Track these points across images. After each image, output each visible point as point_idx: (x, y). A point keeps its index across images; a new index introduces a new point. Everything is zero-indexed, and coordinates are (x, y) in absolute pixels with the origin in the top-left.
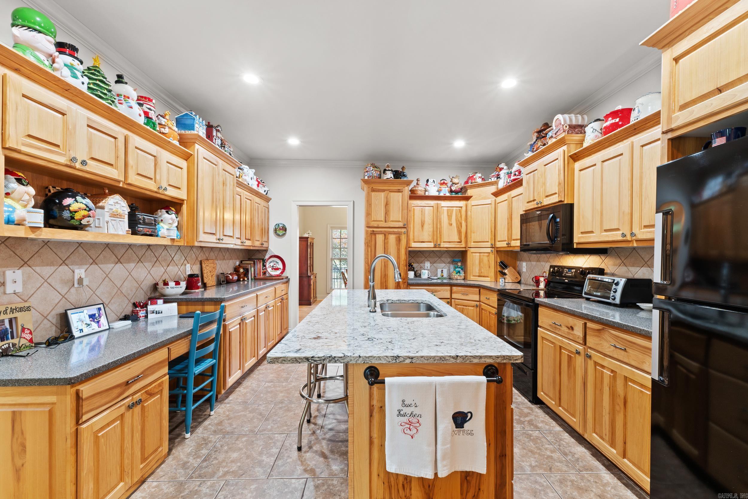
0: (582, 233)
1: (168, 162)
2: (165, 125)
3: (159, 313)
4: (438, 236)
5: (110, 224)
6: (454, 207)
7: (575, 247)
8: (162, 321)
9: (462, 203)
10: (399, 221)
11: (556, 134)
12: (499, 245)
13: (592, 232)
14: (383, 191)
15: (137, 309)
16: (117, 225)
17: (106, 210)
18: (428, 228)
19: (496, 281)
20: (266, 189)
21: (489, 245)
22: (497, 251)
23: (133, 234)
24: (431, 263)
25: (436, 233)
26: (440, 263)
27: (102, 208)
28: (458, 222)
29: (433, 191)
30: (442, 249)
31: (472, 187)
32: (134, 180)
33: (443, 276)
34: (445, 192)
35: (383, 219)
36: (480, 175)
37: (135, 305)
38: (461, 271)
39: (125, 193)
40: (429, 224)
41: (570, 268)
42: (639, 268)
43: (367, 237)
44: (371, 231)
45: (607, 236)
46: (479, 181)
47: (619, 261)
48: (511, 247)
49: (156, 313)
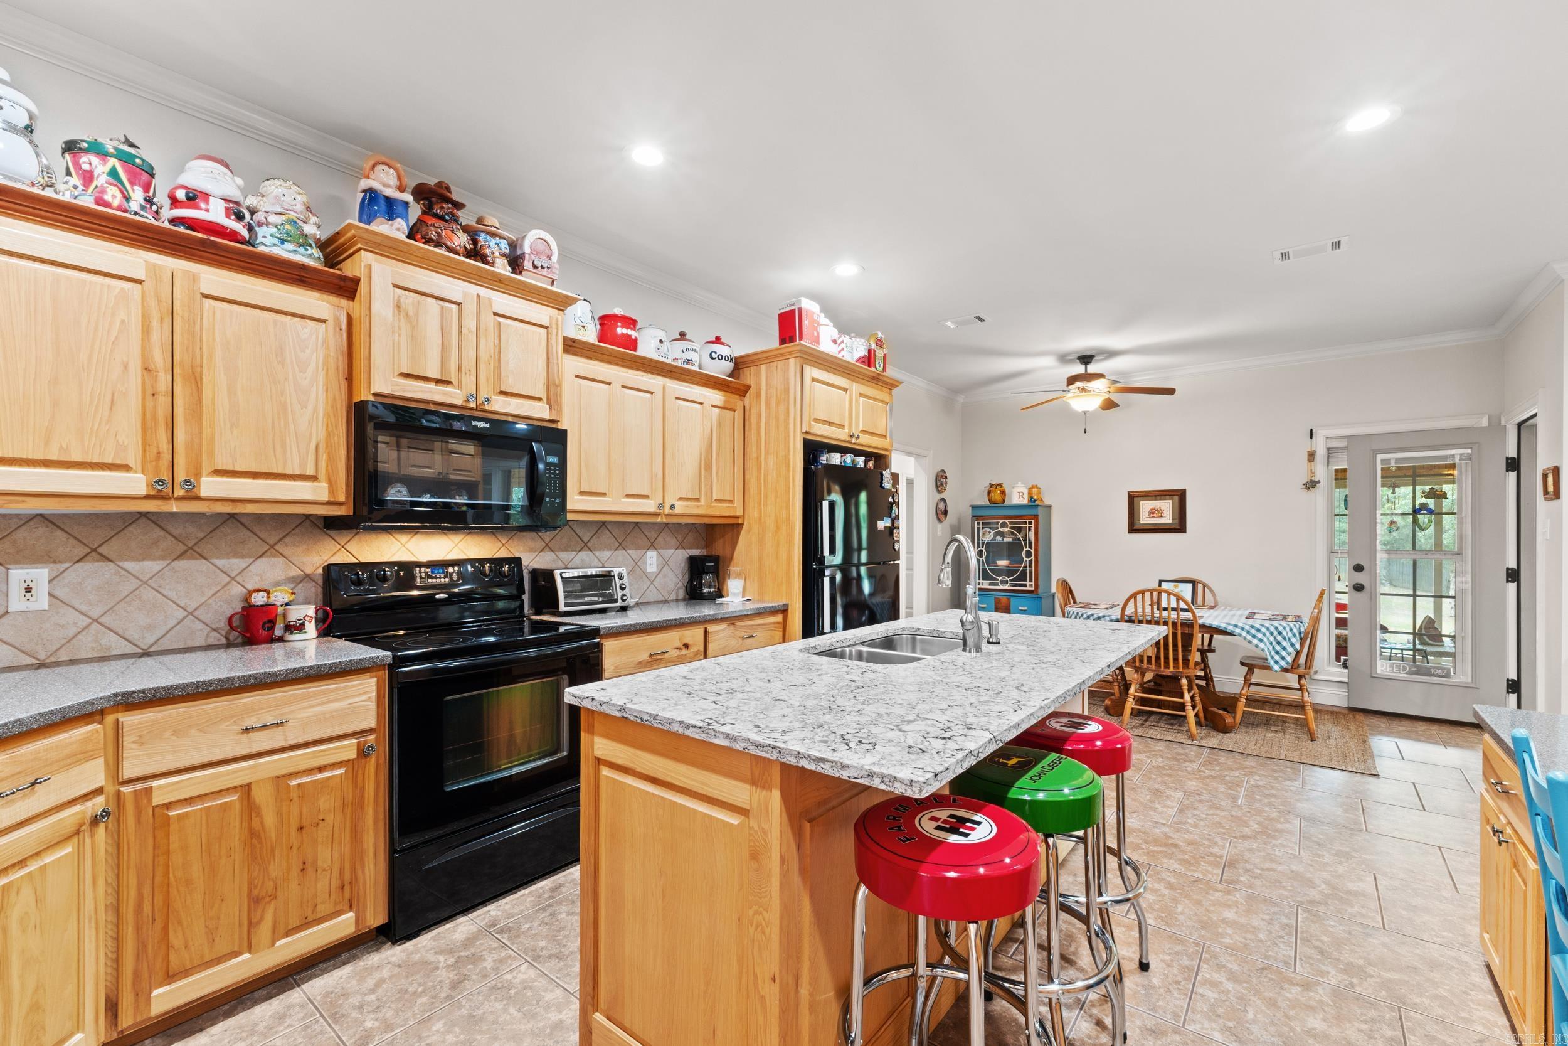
0: (584, 494)
7: (568, 517)
13: (603, 494)
45: (630, 504)
48: (198, 498)
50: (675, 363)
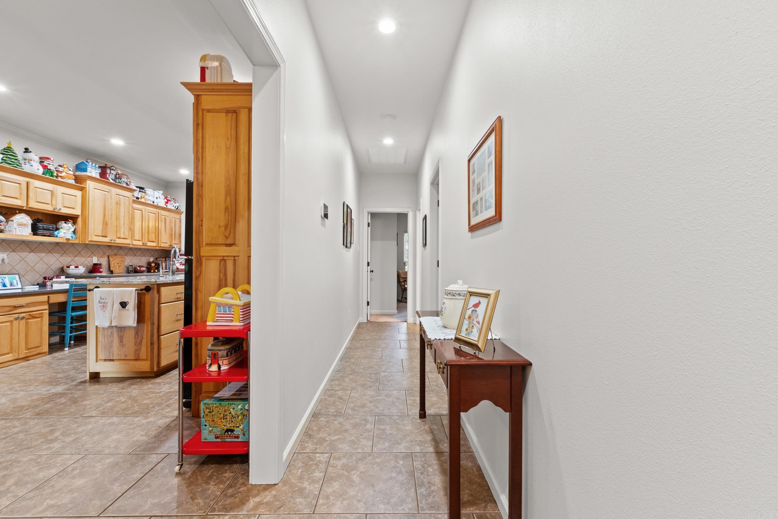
1: (62, 193)
2: (61, 171)
5: (17, 229)
15: (46, 280)
16: (22, 230)
17: (14, 222)
20: (177, 205)
23: (34, 235)
27: (12, 221)
32: (34, 205)
37: (45, 278)
39: (29, 212)
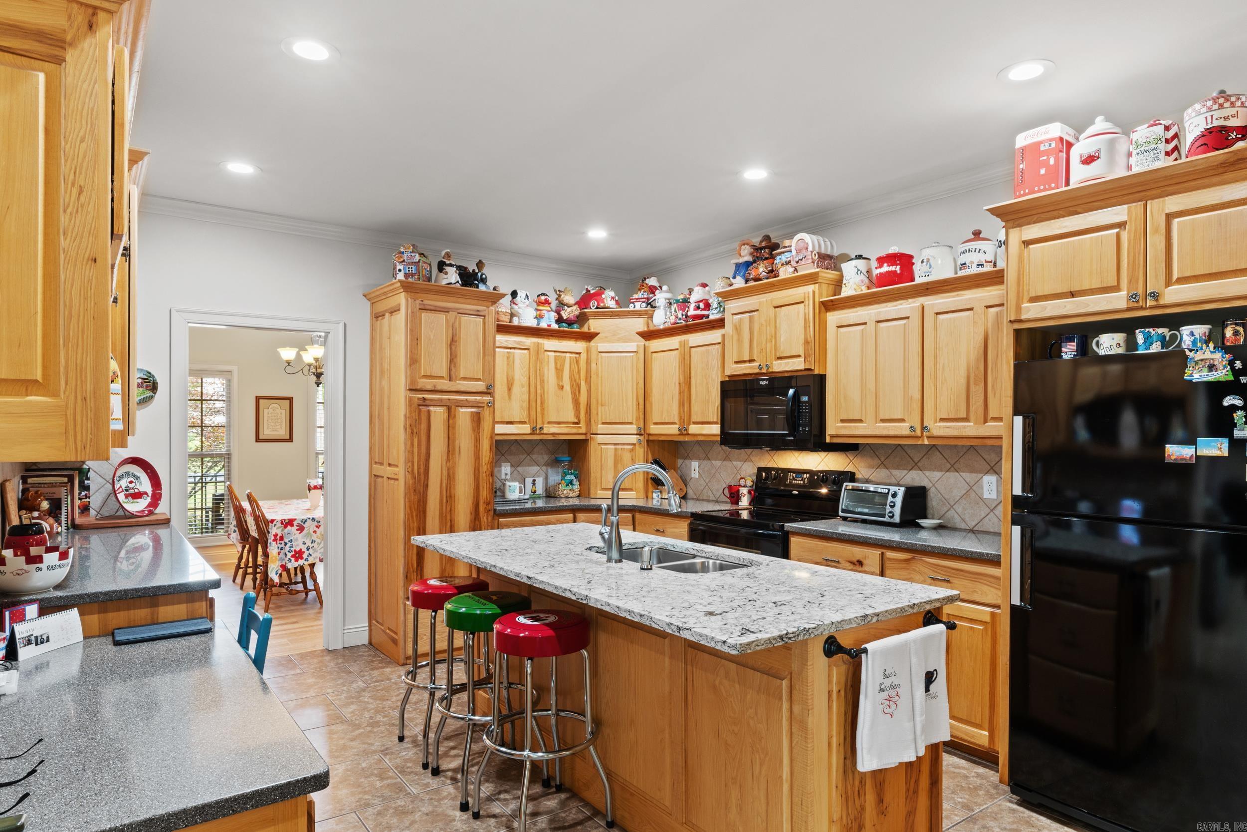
0: (843, 421)
3: (42, 643)
4: (539, 410)
6: (566, 352)
7: (828, 440)
8: (48, 664)
9: (579, 346)
10: (478, 380)
11: (797, 262)
12: (654, 429)
13: (860, 421)
14: (446, 311)
18: (520, 391)
19: (647, 497)
21: (633, 429)
22: (648, 441)
24: (512, 466)
25: (534, 404)
26: (529, 465)
28: (573, 383)
29: (527, 317)
30: (545, 437)
31: (597, 315)
33: (535, 492)
34: (549, 321)
35: (444, 372)
36: (612, 294)
38: (575, 480)
40: (523, 386)
41: (799, 472)
42: (906, 472)
43: (411, 412)
44: (419, 399)
45: (885, 428)
46: (612, 304)
47: (876, 462)
48: (688, 434)
49: (37, 644)
50: (981, 270)
